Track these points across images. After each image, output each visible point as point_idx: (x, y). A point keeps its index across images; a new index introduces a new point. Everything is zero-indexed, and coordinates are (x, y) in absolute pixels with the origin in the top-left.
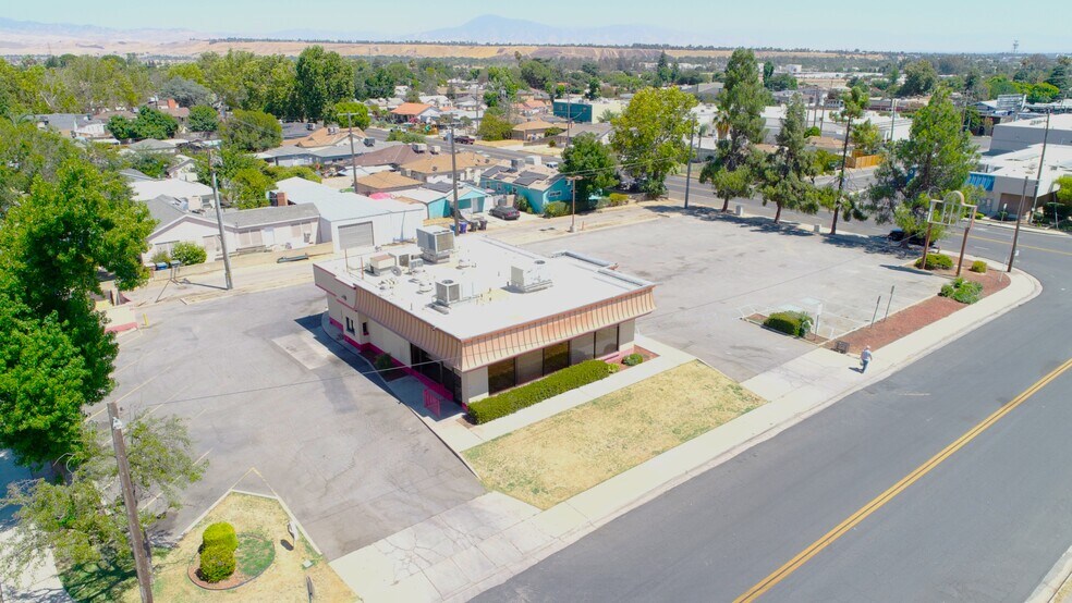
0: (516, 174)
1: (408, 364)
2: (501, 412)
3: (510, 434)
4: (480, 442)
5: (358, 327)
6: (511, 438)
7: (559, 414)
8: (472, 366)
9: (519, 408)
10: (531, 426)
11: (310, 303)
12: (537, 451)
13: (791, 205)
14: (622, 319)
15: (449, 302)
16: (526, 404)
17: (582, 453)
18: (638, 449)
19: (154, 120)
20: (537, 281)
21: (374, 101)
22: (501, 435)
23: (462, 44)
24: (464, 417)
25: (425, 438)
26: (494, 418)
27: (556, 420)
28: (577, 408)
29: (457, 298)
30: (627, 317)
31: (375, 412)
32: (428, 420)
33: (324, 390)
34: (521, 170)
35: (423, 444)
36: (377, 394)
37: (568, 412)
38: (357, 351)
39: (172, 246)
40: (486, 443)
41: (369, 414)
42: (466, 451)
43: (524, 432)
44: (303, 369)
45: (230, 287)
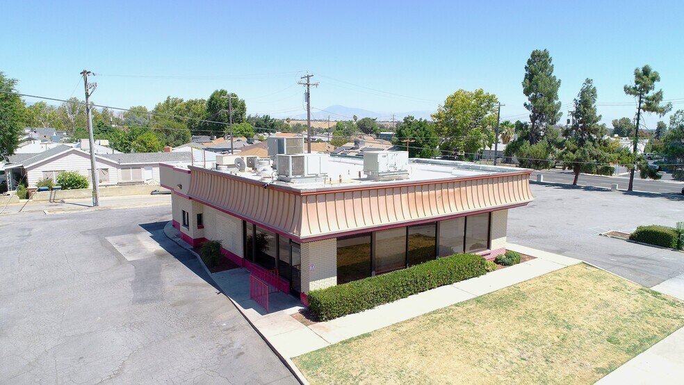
0: (358, 150)
1: (240, 253)
2: (355, 306)
3: (368, 335)
4: (324, 345)
5: (193, 221)
6: (369, 341)
7: (434, 312)
8: (316, 232)
9: (379, 303)
10: (398, 325)
11: (163, 215)
12: (412, 361)
13: (588, 169)
14: (494, 205)
15: (291, 176)
16: (388, 299)
17: (485, 366)
18: (571, 365)
19: (106, 131)
20: (392, 169)
21: (260, 135)
22: (355, 335)
23: (320, 121)
24: (301, 312)
25: (242, 337)
26: (344, 314)
27: (433, 319)
28: (457, 305)
29: (302, 173)
30: (499, 205)
31: (183, 303)
32: (251, 313)
33: (132, 279)
34: (361, 147)
35: (236, 346)
36: (195, 285)
37: (446, 310)
38: (189, 247)
39: (58, 174)
40: (332, 347)
41: (174, 305)
42: (300, 358)
43: (389, 334)
44: (120, 259)
45: (96, 204)
